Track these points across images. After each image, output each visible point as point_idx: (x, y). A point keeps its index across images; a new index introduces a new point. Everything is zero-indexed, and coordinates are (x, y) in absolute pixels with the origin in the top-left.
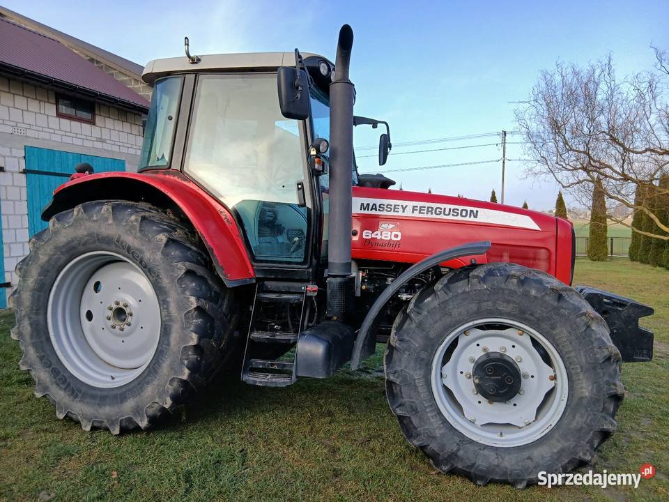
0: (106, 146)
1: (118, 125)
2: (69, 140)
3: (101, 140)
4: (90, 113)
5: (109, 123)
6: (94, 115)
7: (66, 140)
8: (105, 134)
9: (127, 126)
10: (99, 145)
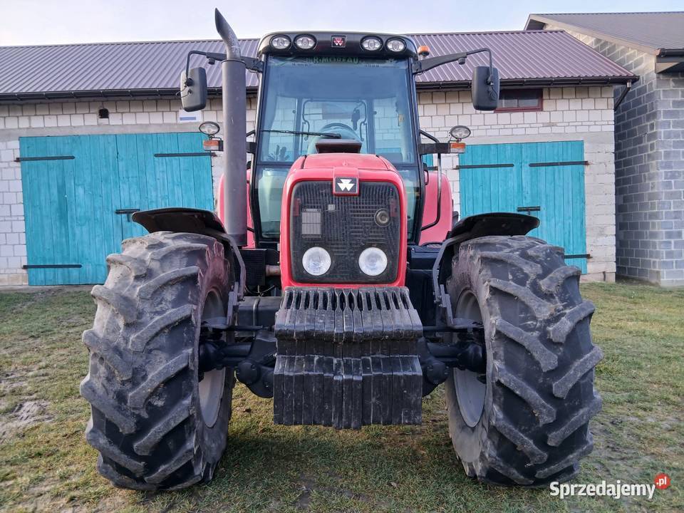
0: (555, 130)
1: (575, 104)
2: (508, 132)
3: (551, 125)
4: (537, 98)
5: (562, 104)
6: (541, 100)
7: (503, 132)
8: (556, 117)
9: (588, 104)
10: (548, 130)
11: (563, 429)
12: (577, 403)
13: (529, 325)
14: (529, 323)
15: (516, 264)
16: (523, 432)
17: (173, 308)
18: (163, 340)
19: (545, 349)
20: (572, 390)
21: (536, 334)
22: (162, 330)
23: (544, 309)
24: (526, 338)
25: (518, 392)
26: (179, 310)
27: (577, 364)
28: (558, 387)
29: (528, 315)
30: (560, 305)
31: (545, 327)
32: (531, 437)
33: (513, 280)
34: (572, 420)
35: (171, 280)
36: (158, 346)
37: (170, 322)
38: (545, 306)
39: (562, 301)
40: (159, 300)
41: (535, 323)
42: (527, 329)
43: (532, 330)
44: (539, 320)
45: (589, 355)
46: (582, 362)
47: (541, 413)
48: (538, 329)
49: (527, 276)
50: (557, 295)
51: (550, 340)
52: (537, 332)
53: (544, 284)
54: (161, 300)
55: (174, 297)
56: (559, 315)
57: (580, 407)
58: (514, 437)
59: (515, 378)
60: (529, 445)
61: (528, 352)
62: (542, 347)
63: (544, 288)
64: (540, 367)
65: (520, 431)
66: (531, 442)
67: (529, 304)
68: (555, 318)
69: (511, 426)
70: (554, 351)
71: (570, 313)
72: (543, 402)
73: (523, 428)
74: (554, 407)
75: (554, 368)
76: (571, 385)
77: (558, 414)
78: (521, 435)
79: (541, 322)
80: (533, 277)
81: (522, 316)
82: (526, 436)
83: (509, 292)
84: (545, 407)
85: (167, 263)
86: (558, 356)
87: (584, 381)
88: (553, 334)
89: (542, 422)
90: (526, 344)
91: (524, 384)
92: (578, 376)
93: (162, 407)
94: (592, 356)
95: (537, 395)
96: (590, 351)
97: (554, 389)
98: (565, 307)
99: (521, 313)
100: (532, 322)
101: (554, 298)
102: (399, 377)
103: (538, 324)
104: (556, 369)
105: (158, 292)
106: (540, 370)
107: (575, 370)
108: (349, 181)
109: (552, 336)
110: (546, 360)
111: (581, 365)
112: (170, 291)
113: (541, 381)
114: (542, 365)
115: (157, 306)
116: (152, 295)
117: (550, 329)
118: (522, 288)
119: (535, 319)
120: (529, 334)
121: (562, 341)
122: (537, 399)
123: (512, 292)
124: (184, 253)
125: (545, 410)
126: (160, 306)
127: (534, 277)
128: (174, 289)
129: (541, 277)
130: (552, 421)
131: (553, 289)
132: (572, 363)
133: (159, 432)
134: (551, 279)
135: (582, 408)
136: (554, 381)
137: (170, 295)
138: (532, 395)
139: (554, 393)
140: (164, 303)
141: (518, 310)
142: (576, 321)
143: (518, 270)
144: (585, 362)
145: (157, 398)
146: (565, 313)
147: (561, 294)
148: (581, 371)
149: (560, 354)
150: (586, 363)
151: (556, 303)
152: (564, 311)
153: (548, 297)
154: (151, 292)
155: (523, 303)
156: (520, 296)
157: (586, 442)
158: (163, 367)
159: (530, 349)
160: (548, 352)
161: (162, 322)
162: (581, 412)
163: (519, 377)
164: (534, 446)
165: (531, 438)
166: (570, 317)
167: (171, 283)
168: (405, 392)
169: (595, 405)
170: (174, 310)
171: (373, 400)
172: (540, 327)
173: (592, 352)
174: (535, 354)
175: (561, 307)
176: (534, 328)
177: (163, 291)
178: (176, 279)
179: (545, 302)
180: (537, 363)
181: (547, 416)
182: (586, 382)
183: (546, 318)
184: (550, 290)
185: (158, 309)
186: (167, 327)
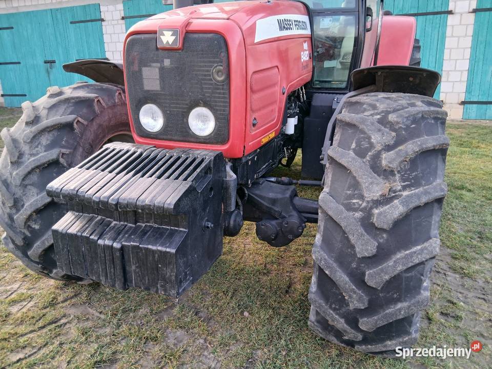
11: (376, 318)
12: (395, 296)
13: (354, 203)
14: (355, 201)
15: (366, 130)
16: (334, 310)
17: (45, 151)
18: (34, 178)
19: (364, 232)
20: (389, 282)
21: (358, 215)
22: (33, 170)
23: (376, 188)
24: (345, 218)
25: (327, 272)
26: (48, 154)
27: (399, 255)
28: (371, 275)
29: (356, 192)
30: (398, 185)
31: (371, 208)
32: (342, 316)
33: (354, 150)
34: (387, 311)
35: (48, 127)
36: (31, 183)
37: (39, 164)
38: (377, 184)
39: (403, 180)
40: (37, 144)
41: (360, 203)
42: (350, 208)
43: (356, 210)
44: (366, 199)
45: (419, 247)
46: (407, 255)
47: (350, 297)
48: (361, 210)
49: (372, 146)
50: (399, 172)
51: (373, 224)
52: (361, 213)
53: (386, 159)
54: (38, 145)
55: (49, 142)
56: (393, 197)
57: (399, 300)
58: (324, 312)
59: (326, 257)
60: (340, 323)
61: (344, 233)
62: (361, 230)
63: (384, 163)
64: (355, 251)
65: (331, 307)
66: (342, 321)
67: (360, 180)
68: (386, 200)
69: (322, 301)
70: (375, 237)
71: (408, 196)
72: (354, 287)
73: (333, 306)
74: (366, 295)
75: (370, 255)
76: (387, 277)
77: (370, 302)
78: (331, 312)
79: (368, 202)
80: (379, 147)
81: (349, 192)
82: (337, 314)
83: (343, 163)
84: (355, 293)
85: (53, 112)
86: (379, 243)
87: (408, 275)
88: (377, 218)
89: (351, 307)
90: (343, 224)
91: (335, 265)
92: (399, 269)
93: (38, 230)
94: (422, 250)
95: (347, 279)
96: (423, 243)
97: (366, 277)
98: (404, 188)
99: (349, 189)
100: (358, 201)
101: (394, 175)
102: (153, 252)
103: (364, 204)
104: (374, 256)
105: (37, 137)
106: (355, 255)
107: (395, 262)
108: (171, 33)
109: (375, 220)
110: (362, 245)
111: (405, 258)
112: (46, 136)
113: (354, 265)
114: (357, 250)
115: (34, 149)
116: (32, 139)
117: (376, 211)
118: (359, 160)
119: (362, 197)
120: (351, 213)
121: (385, 227)
122: (346, 284)
123: (345, 165)
124: (73, 102)
125: (355, 296)
126: (37, 149)
127: (380, 149)
128: (51, 135)
129: (388, 148)
130: (363, 308)
131: (394, 165)
132: (395, 253)
133: (39, 248)
134: (397, 153)
135: (401, 302)
136: (369, 268)
137: (45, 140)
138: (341, 278)
139: (366, 281)
140: (39, 146)
141: (347, 186)
142: (412, 206)
143: (364, 138)
144: (411, 255)
145: (34, 222)
146: (402, 195)
147: (406, 171)
148: (403, 265)
149: (381, 241)
150: (412, 257)
151: (395, 181)
152: (400, 193)
153: (387, 173)
154: (31, 137)
155: (354, 177)
156: (352, 170)
157: (409, 333)
158: (34, 199)
159: (347, 231)
160: (367, 237)
161: (34, 163)
162: (399, 305)
163: (332, 257)
164: (345, 325)
165: (342, 318)
166: (405, 202)
167: (48, 130)
168: (160, 266)
169: (419, 302)
170: (45, 153)
171: (133, 267)
172: (365, 208)
173: (426, 244)
174: (351, 237)
175: (399, 188)
176: (358, 208)
177: (41, 136)
178: (52, 126)
179: (380, 180)
180: (353, 247)
181: (357, 301)
182: (412, 277)
183: (375, 198)
184: (391, 166)
185: (34, 152)
186: (37, 167)
